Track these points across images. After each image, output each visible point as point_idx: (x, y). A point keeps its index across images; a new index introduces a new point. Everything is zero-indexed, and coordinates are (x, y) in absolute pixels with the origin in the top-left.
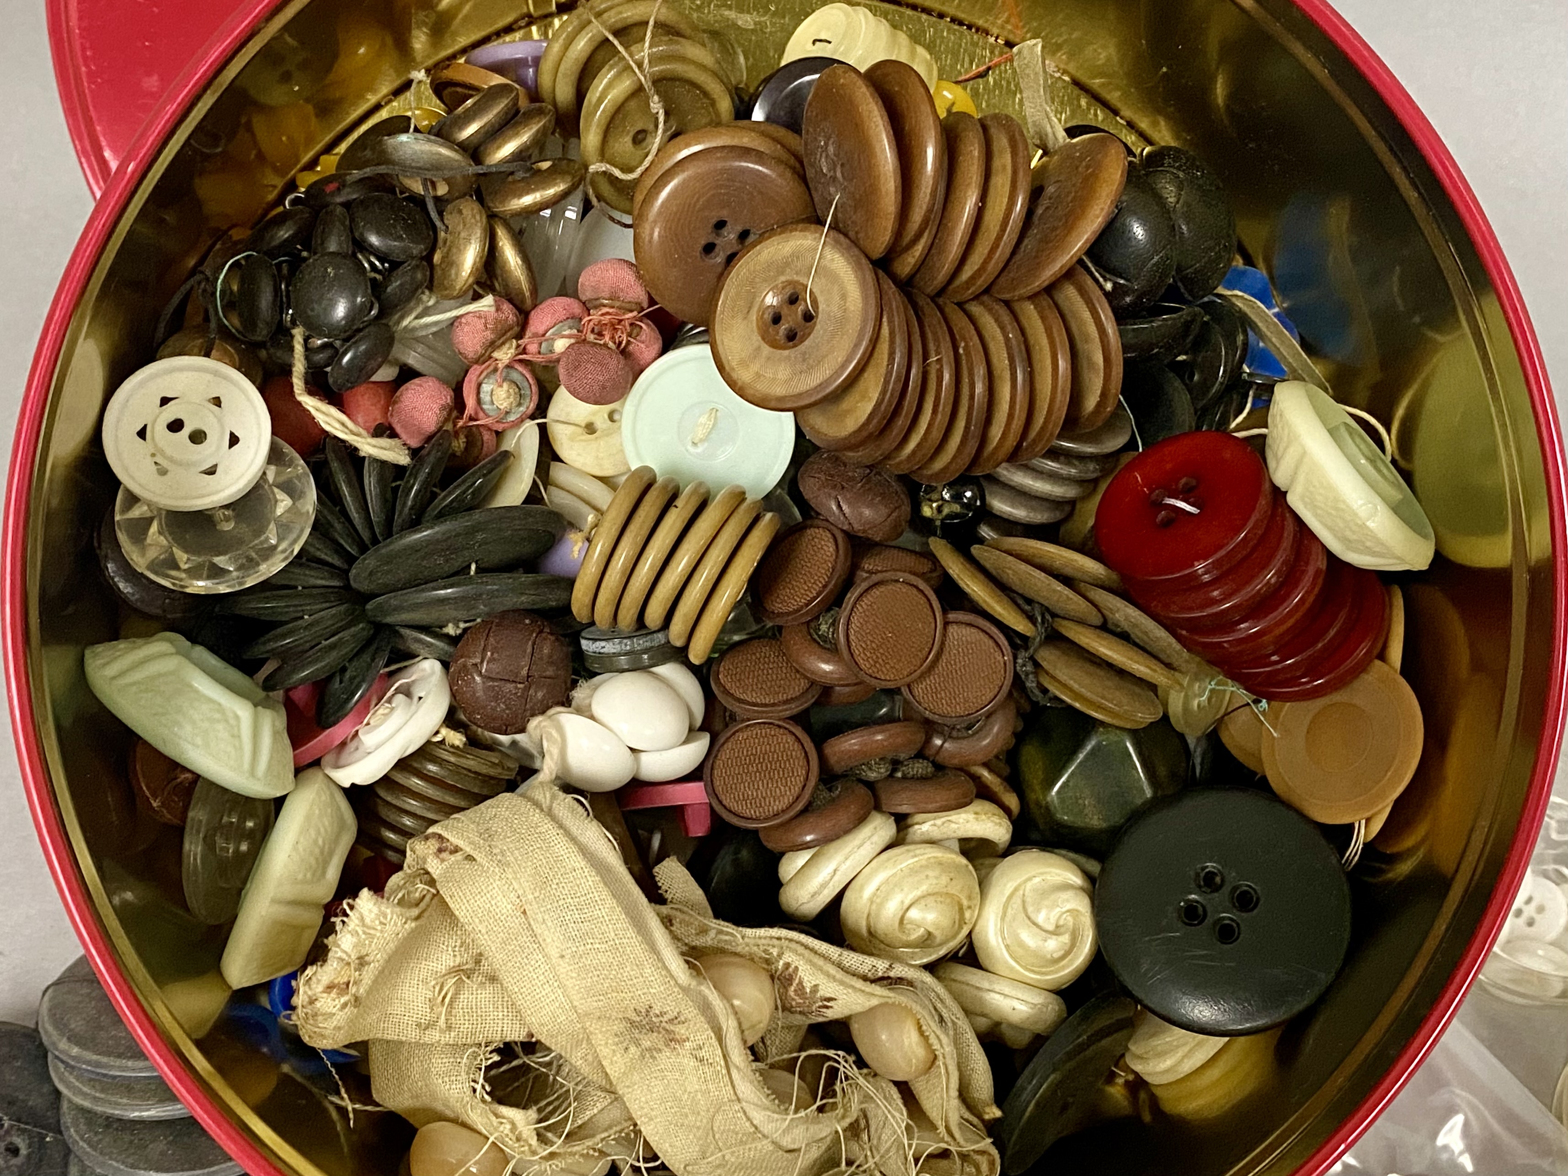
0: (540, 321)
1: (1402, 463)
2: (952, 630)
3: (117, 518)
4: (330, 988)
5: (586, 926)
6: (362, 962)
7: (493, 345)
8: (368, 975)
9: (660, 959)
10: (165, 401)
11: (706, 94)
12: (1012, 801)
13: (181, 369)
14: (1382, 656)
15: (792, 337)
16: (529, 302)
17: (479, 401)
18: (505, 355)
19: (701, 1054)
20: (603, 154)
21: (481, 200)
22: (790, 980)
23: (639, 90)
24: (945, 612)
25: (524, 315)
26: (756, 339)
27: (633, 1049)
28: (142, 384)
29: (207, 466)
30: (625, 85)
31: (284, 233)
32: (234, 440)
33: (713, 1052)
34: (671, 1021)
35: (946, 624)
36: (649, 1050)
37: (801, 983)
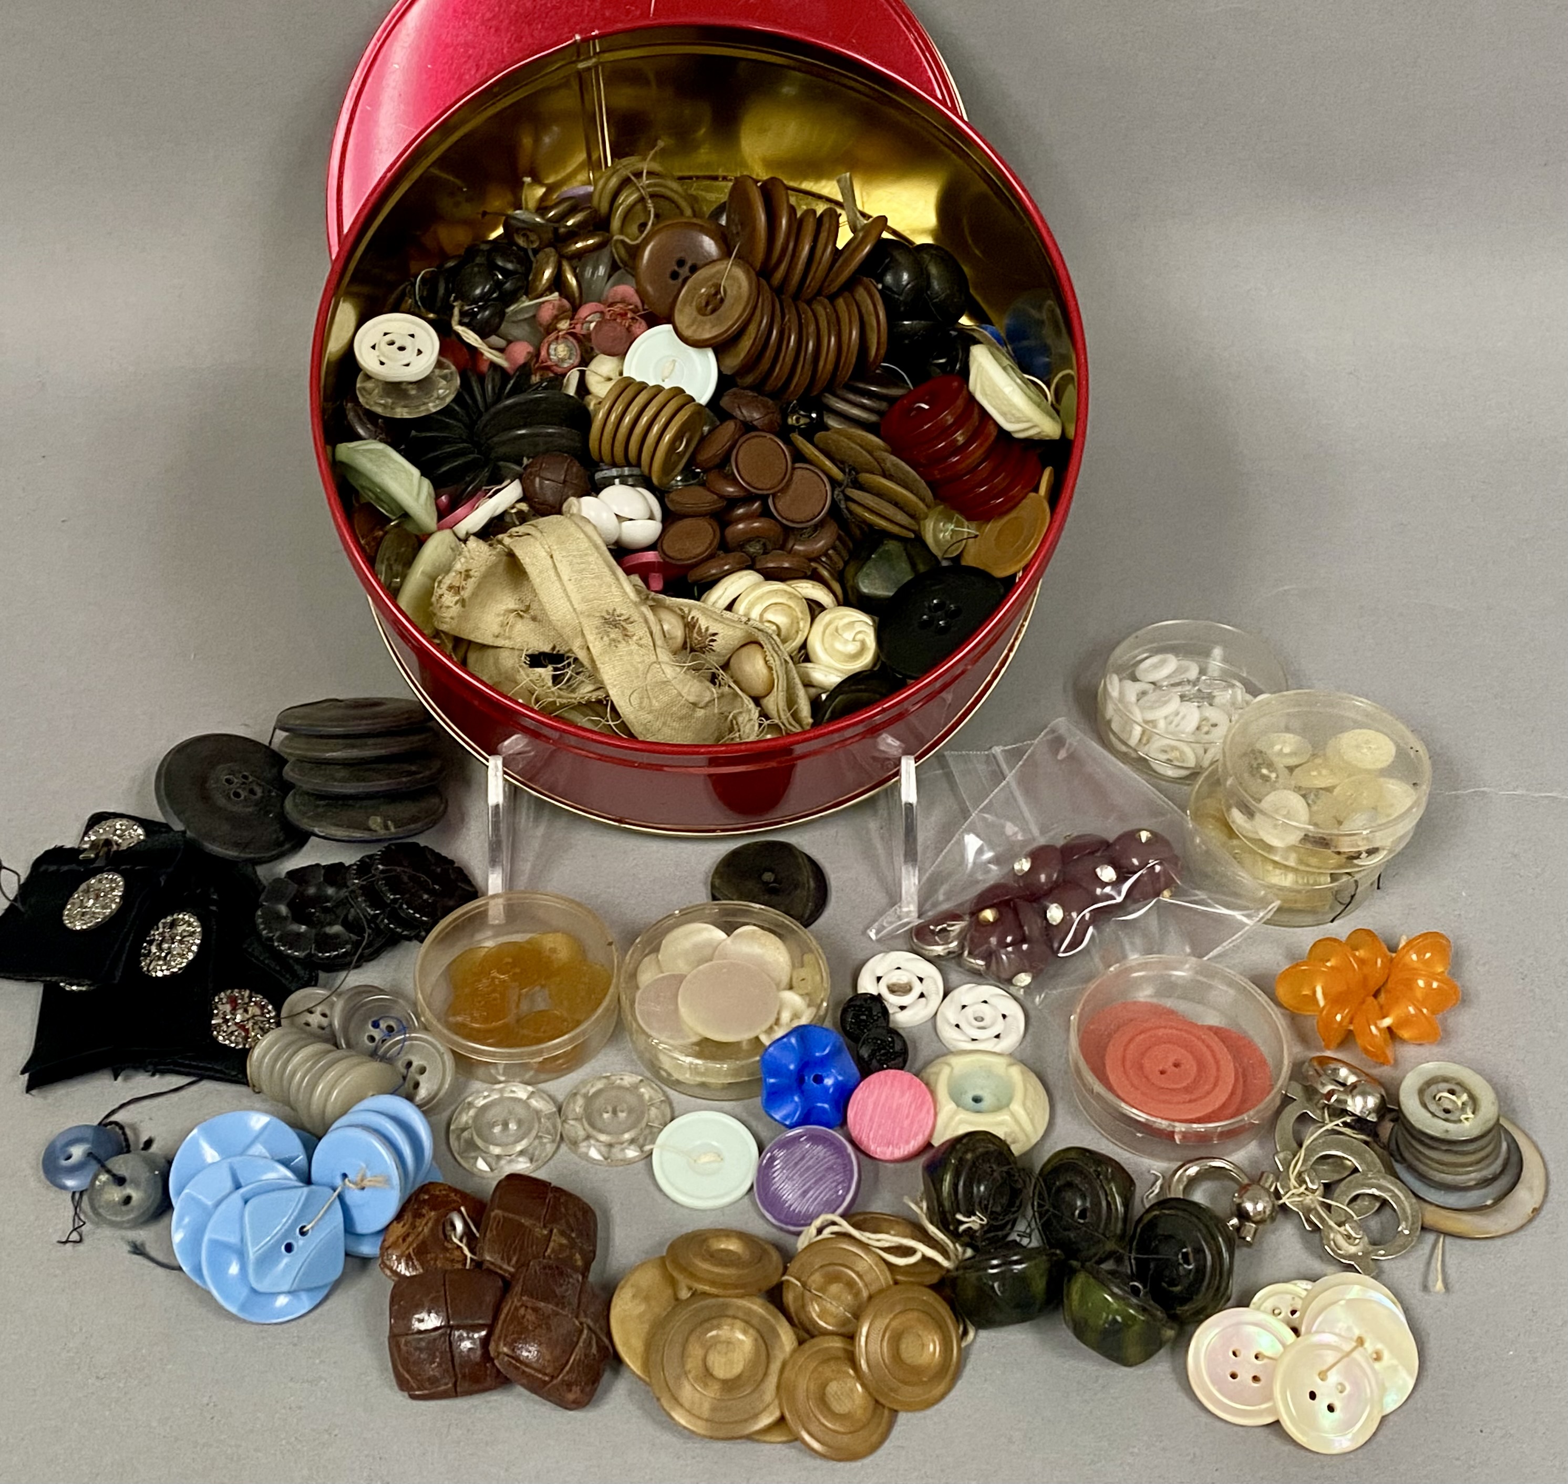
0: (584, 311)
1: (1057, 406)
2: (798, 473)
3: (358, 385)
4: (450, 588)
5: (583, 566)
6: (467, 575)
7: (557, 318)
8: (471, 585)
9: (620, 584)
10: (385, 334)
11: (678, 207)
12: (837, 587)
13: (395, 320)
14: (1036, 490)
15: (714, 311)
16: (577, 301)
17: (548, 354)
18: (564, 325)
19: (642, 642)
20: (622, 231)
21: (555, 248)
22: (694, 626)
23: (642, 199)
24: (794, 462)
25: (575, 309)
26: (695, 313)
27: (605, 638)
28: (374, 326)
29: (406, 362)
30: (634, 197)
31: (451, 264)
32: (420, 352)
33: (647, 640)
34: (625, 620)
35: (794, 469)
36: (614, 640)
37: (700, 628)
